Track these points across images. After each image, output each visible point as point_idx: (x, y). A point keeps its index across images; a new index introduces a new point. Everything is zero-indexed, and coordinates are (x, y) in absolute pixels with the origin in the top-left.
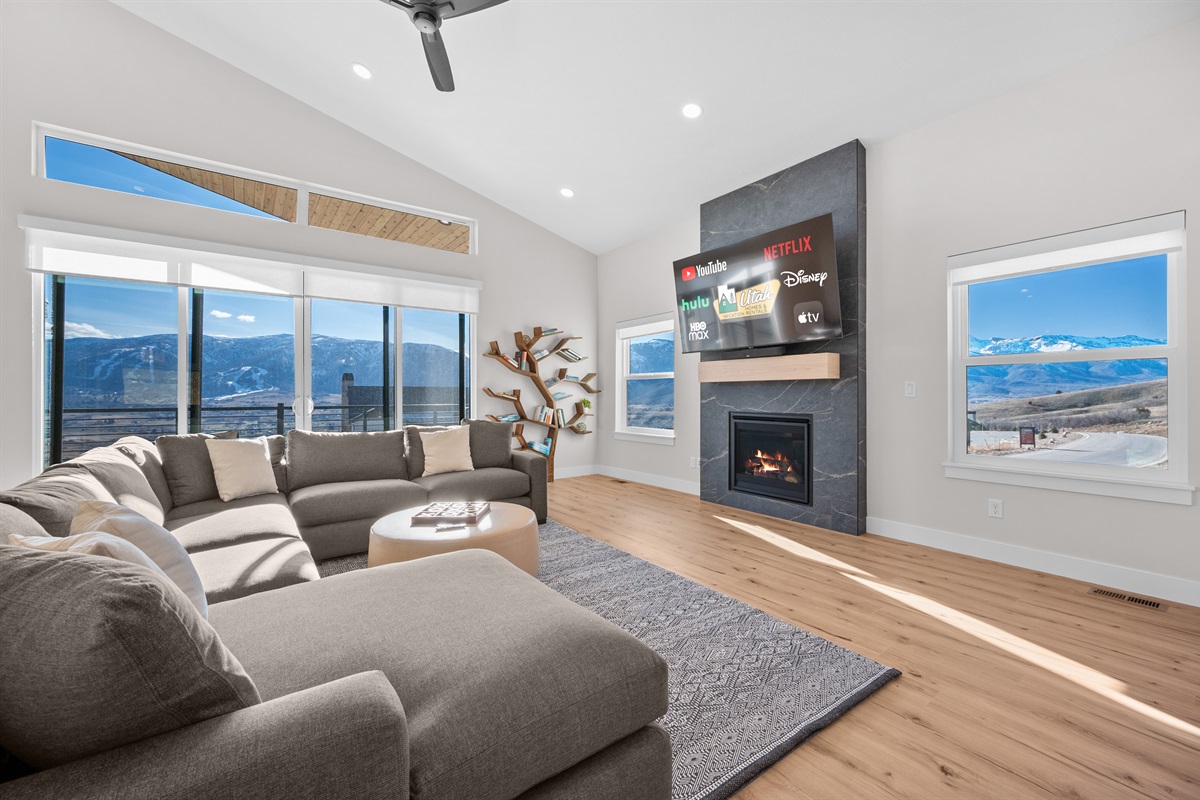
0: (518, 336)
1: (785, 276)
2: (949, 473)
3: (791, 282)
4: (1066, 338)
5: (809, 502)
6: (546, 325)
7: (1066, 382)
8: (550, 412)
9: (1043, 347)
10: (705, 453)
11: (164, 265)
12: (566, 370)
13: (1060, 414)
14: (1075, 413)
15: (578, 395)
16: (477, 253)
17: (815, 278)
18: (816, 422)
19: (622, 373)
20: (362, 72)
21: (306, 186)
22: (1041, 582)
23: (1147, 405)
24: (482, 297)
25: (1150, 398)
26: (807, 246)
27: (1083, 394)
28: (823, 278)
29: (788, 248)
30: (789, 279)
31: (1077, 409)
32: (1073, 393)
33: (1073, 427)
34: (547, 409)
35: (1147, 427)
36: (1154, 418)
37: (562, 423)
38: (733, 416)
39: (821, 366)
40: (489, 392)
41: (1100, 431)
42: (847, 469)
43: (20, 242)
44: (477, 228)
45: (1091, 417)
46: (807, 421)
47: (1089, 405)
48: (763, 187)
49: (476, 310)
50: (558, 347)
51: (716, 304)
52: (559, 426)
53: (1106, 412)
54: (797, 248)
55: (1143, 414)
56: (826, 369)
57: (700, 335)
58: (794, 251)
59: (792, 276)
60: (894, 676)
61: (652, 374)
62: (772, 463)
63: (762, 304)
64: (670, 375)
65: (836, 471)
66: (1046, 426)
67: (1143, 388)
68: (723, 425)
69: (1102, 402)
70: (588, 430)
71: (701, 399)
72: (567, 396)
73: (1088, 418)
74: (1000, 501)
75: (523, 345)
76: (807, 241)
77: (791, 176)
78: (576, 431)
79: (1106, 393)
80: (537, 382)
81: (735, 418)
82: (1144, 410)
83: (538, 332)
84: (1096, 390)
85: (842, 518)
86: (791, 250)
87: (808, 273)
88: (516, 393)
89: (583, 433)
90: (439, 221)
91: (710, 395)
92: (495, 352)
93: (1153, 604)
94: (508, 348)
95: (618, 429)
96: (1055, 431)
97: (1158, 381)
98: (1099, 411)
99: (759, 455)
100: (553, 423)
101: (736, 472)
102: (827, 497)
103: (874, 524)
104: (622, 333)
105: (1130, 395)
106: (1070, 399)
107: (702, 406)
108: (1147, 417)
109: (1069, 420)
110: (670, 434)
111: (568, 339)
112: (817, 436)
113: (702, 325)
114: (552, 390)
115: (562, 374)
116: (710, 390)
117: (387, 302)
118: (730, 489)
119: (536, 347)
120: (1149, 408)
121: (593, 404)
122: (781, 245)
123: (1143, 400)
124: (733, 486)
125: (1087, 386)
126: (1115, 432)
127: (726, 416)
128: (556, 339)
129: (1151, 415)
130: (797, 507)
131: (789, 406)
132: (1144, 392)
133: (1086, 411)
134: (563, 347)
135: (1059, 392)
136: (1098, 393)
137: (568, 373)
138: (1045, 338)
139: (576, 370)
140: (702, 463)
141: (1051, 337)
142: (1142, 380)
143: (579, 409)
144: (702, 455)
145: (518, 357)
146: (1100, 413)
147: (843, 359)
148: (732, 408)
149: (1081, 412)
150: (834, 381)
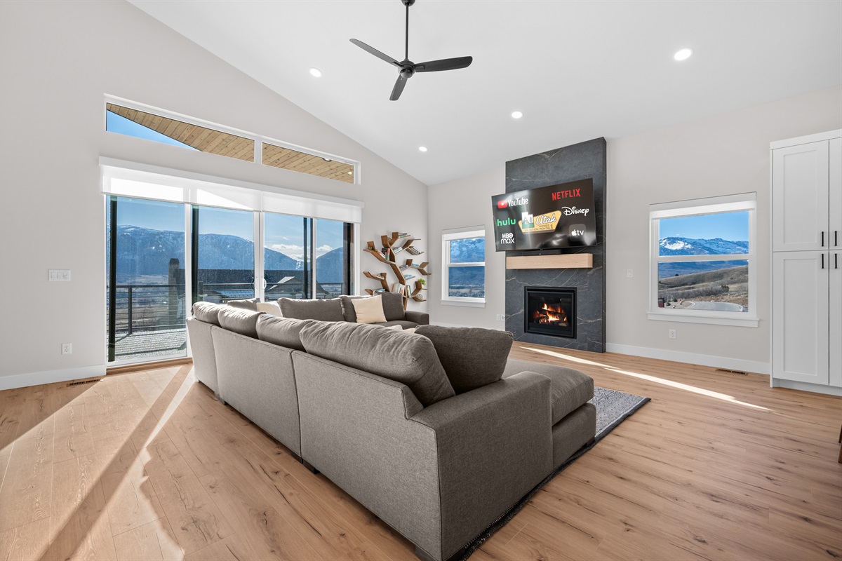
0: (384, 238)
1: (565, 209)
2: (650, 317)
3: (568, 213)
4: (681, 239)
5: (574, 337)
6: (401, 231)
7: (681, 268)
8: (403, 287)
9: (668, 245)
10: (508, 311)
11: (181, 190)
12: (412, 260)
13: (677, 290)
14: (686, 289)
15: (418, 276)
16: (360, 183)
17: (582, 211)
18: (578, 291)
19: (446, 263)
20: (315, 73)
21: (260, 139)
22: (695, 368)
23: (727, 284)
24: (364, 213)
25: (729, 279)
26: (578, 194)
27: (691, 277)
28: (586, 212)
29: (566, 194)
30: (567, 211)
31: (687, 286)
32: (685, 276)
33: (686, 298)
34: (401, 285)
35: (727, 298)
36: (731, 292)
37: (409, 294)
38: (528, 289)
39: (582, 260)
40: (368, 275)
41: (701, 300)
42: (597, 317)
43: (98, 175)
44: (359, 168)
45: (696, 291)
46: (573, 291)
47: (694, 283)
48: (547, 156)
49: (359, 221)
50: (407, 245)
51: (520, 223)
52: (408, 297)
53: (704, 288)
54: (572, 194)
55: (725, 289)
56: (587, 262)
57: (508, 241)
58: (570, 196)
59: (568, 210)
60: (648, 400)
61: (467, 263)
62: (554, 314)
63: (550, 224)
64: (482, 264)
65: (590, 319)
66: (670, 298)
67: (725, 273)
68: (521, 294)
69: (703, 281)
70: (424, 299)
71: (506, 278)
72: (412, 276)
73: (694, 292)
74: (675, 330)
75: (387, 243)
76: (578, 191)
77: (564, 152)
78: (416, 299)
79: (704, 276)
80: (394, 268)
81: (528, 290)
82: (725, 287)
83: (395, 236)
84: (699, 273)
85: (594, 344)
86: (568, 196)
87: (578, 208)
88: (383, 275)
89: (421, 301)
90: (323, 159)
91: (512, 277)
92: (371, 247)
93: (743, 373)
94: (379, 246)
95: (443, 299)
96: (676, 301)
97: (733, 268)
98: (700, 287)
99: (545, 308)
100: (405, 295)
101: (529, 322)
102: (586, 333)
103: (611, 346)
104: (447, 237)
105: (718, 277)
106: (684, 279)
107: (506, 283)
108: (727, 291)
109: (683, 294)
110: (482, 300)
111: (412, 240)
112: (579, 299)
113: (511, 235)
114: (404, 273)
115: (409, 262)
116: (512, 274)
117: (309, 215)
118: (525, 332)
119: (395, 245)
120: (729, 286)
121: (426, 283)
122: (563, 192)
123: (724, 280)
124: (527, 330)
125: (694, 271)
126: (710, 301)
127: (523, 289)
128: (405, 240)
129: (730, 290)
130: (567, 340)
131: (562, 283)
132: (725, 276)
133: (693, 288)
134: (410, 245)
135: (677, 275)
136: (700, 275)
137: (413, 263)
138: (668, 239)
139: (417, 261)
140: (506, 317)
141: (673, 238)
142: (725, 267)
143: (418, 286)
144: (506, 313)
145: (384, 251)
146: (701, 289)
147: (594, 257)
148: (527, 284)
149: (690, 288)
150: (589, 269)
